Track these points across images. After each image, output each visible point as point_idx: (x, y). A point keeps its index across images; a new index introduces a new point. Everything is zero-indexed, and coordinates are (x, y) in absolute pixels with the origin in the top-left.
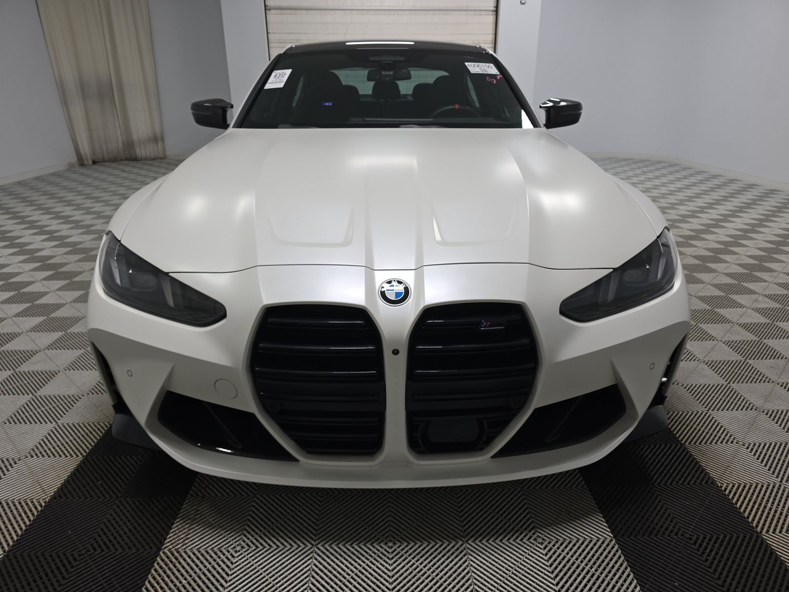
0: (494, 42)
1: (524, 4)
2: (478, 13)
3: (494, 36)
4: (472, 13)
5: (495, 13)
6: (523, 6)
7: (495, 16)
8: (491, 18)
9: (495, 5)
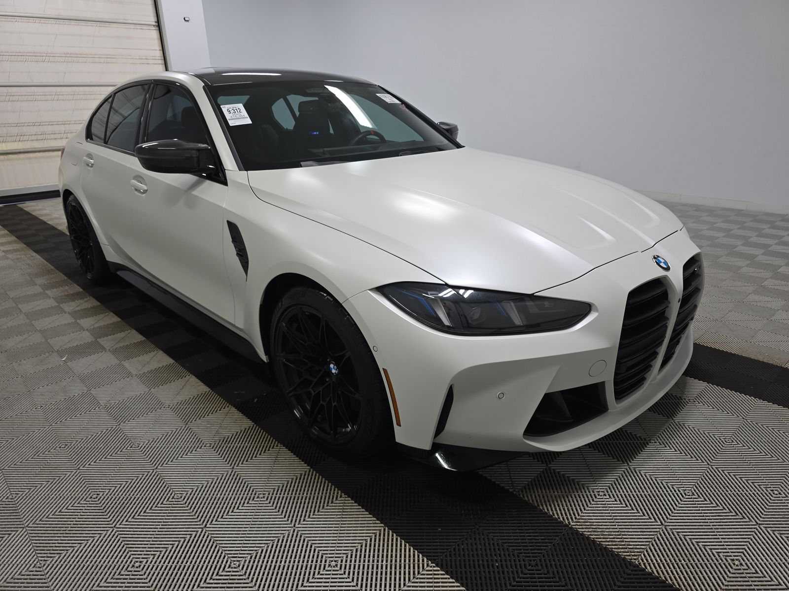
0: (163, 58)
1: (188, 21)
2: (138, 27)
3: (162, 52)
4: (132, 26)
5: (158, 28)
6: (186, 23)
7: (158, 31)
8: (155, 34)
9: (156, 21)
